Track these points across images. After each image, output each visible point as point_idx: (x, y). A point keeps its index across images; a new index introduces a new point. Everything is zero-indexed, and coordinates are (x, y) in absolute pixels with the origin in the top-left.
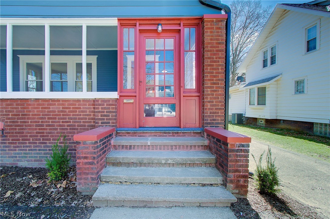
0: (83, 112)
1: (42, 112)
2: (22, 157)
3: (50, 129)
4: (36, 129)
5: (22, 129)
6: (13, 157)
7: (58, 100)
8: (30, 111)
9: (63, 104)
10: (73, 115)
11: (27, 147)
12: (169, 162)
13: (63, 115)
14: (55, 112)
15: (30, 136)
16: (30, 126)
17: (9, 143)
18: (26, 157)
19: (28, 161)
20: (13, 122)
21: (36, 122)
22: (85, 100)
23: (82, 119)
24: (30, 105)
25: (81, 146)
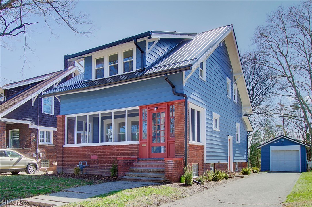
0: (125, 151)
1: (110, 151)
2: (104, 171)
3: (113, 159)
4: (108, 159)
5: (104, 159)
6: (100, 171)
7: (116, 146)
8: (106, 151)
9: (118, 148)
10: (122, 152)
11: (105, 167)
12: (151, 171)
13: (118, 152)
14: (115, 151)
15: (107, 162)
16: (106, 157)
17: (99, 165)
18: (105, 171)
19: (105, 173)
20: (101, 156)
21: (108, 156)
22: (126, 145)
23: (125, 154)
24: (106, 148)
25: (119, 161)
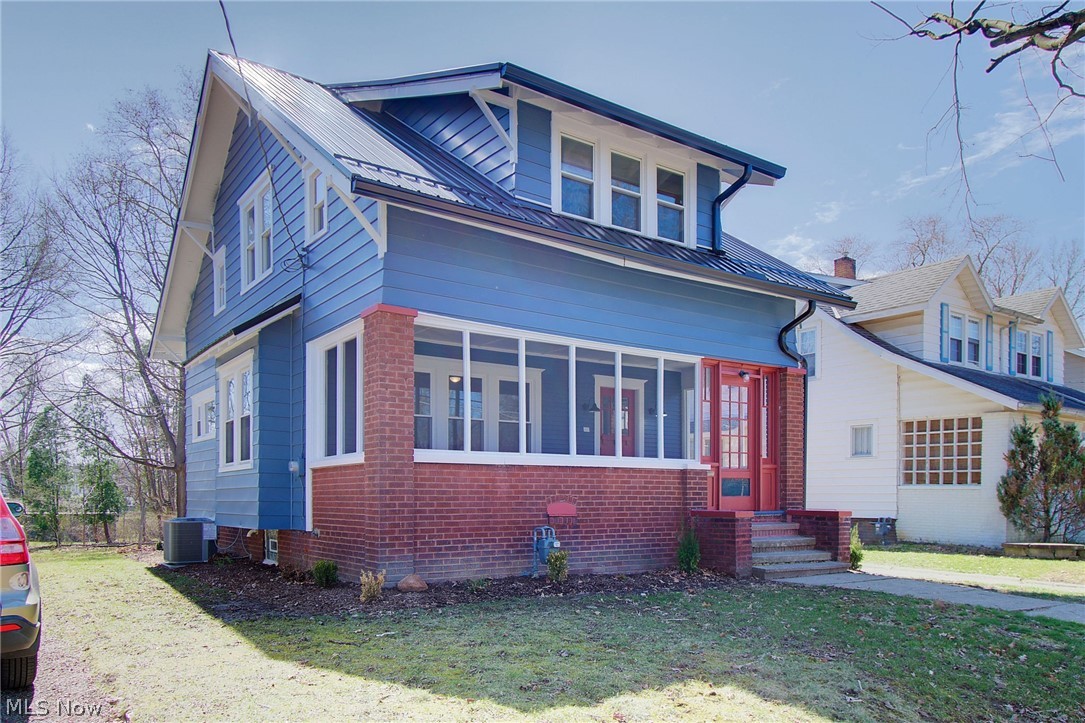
0: (666, 488)
1: (621, 487)
2: (598, 559)
3: (631, 515)
4: (614, 515)
5: (598, 515)
6: (586, 560)
7: (640, 471)
8: (607, 487)
9: (646, 477)
10: (656, 493)
11: (604, 542)
13: (645, 493)
14: (635, 488)
15: (608, 526)
16: (607, 509)
17: (582, 538)
18: (603, 559)
19: (606, 564)
20: (587, 504)
21: (614, 503)
22: (662, 471)
23: (666, 498)
24: (608, 477)
